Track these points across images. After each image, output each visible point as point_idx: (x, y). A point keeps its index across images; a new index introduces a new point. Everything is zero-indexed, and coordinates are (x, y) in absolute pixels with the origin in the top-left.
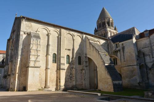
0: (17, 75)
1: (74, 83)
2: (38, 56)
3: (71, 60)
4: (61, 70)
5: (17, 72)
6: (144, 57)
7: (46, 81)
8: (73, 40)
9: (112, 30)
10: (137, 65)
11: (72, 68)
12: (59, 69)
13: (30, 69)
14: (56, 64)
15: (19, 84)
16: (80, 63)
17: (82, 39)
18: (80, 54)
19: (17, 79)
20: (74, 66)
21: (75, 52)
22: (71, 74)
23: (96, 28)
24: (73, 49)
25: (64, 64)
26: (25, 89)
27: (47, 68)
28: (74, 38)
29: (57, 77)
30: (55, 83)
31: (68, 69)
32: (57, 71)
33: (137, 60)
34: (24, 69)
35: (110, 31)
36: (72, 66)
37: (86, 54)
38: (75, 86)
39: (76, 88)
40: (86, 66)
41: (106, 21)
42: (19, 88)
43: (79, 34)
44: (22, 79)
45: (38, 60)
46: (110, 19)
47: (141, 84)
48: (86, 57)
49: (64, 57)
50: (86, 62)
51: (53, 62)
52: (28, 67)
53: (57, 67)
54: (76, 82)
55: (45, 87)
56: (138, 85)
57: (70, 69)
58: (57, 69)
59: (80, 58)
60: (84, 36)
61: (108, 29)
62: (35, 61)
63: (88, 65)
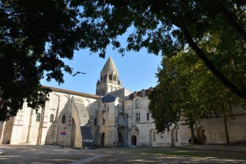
0: (3, 131)
1: (55, 140)
2: (22, 116)
3: (54, 119)
4: (43, 128)
5: (3, 129)
6: (127, 118)
7: (28, 137)
8: (59, 100)
9: (113, 85)
10: (115, 126)
11: (55, 126)
12: (41, 127)
13: (14, 126)
14: (39, 123)
15: (4, 139)
16: (63, 122)
17: (69, 99)
18: (64, 113)
19: (2, 135)
20: (57, 125)
21: (60, 111)
22: (53, 132)
23: (99, 81)
24: (58, 109)
25: (47, 123)
26: (8, 142)
27: (30, 126)
28: (60, 99)
29: (39, 134)
30: (36, 139)
31: (50, 127)
32: (39, 129)
33: (117, 122)
34: (9, 127)
35: (111, 86)
36: (55, 124)
37: (71, 114)
38: (56, 142)
39: (57, 144)
40: (69, 125)
41: (109, 74)
42: (4, 142)
43: (66, 95)
44: (7, 135)
45: (22, 119)
46: (114, 72)
47: (115, 144)
48: (70, 116)
49: (47, 117)
50: (70, 121)
51: (37, 121)
52: (13, 125)
53: (40, 125)
54: (57, 139)
55: (27, 142)
56: (113, 144)
57: (53, 127)
58: (40, 127)
59: (64, 118)
60: (71, 96)
61: (109, 84)
62: (19, 120)
63: (71, 124)
